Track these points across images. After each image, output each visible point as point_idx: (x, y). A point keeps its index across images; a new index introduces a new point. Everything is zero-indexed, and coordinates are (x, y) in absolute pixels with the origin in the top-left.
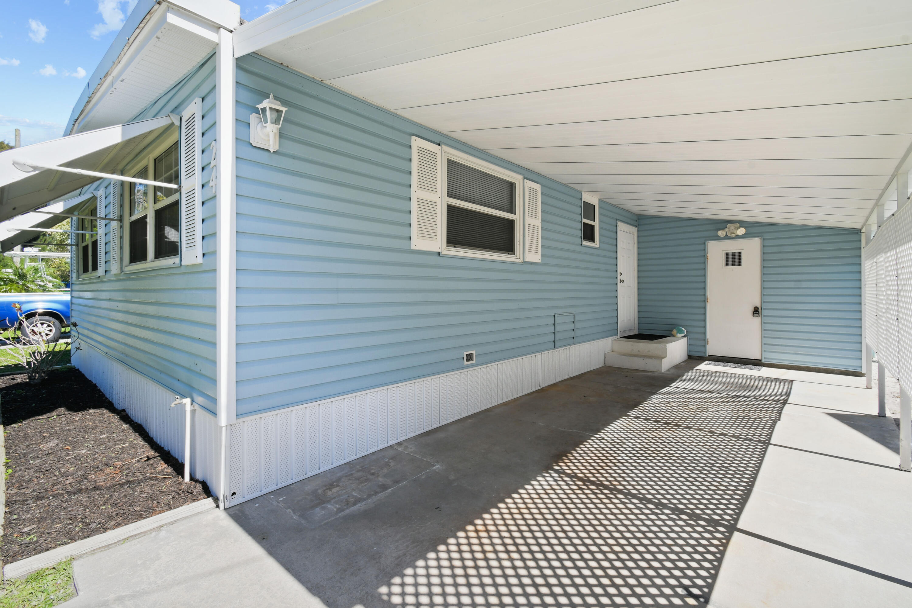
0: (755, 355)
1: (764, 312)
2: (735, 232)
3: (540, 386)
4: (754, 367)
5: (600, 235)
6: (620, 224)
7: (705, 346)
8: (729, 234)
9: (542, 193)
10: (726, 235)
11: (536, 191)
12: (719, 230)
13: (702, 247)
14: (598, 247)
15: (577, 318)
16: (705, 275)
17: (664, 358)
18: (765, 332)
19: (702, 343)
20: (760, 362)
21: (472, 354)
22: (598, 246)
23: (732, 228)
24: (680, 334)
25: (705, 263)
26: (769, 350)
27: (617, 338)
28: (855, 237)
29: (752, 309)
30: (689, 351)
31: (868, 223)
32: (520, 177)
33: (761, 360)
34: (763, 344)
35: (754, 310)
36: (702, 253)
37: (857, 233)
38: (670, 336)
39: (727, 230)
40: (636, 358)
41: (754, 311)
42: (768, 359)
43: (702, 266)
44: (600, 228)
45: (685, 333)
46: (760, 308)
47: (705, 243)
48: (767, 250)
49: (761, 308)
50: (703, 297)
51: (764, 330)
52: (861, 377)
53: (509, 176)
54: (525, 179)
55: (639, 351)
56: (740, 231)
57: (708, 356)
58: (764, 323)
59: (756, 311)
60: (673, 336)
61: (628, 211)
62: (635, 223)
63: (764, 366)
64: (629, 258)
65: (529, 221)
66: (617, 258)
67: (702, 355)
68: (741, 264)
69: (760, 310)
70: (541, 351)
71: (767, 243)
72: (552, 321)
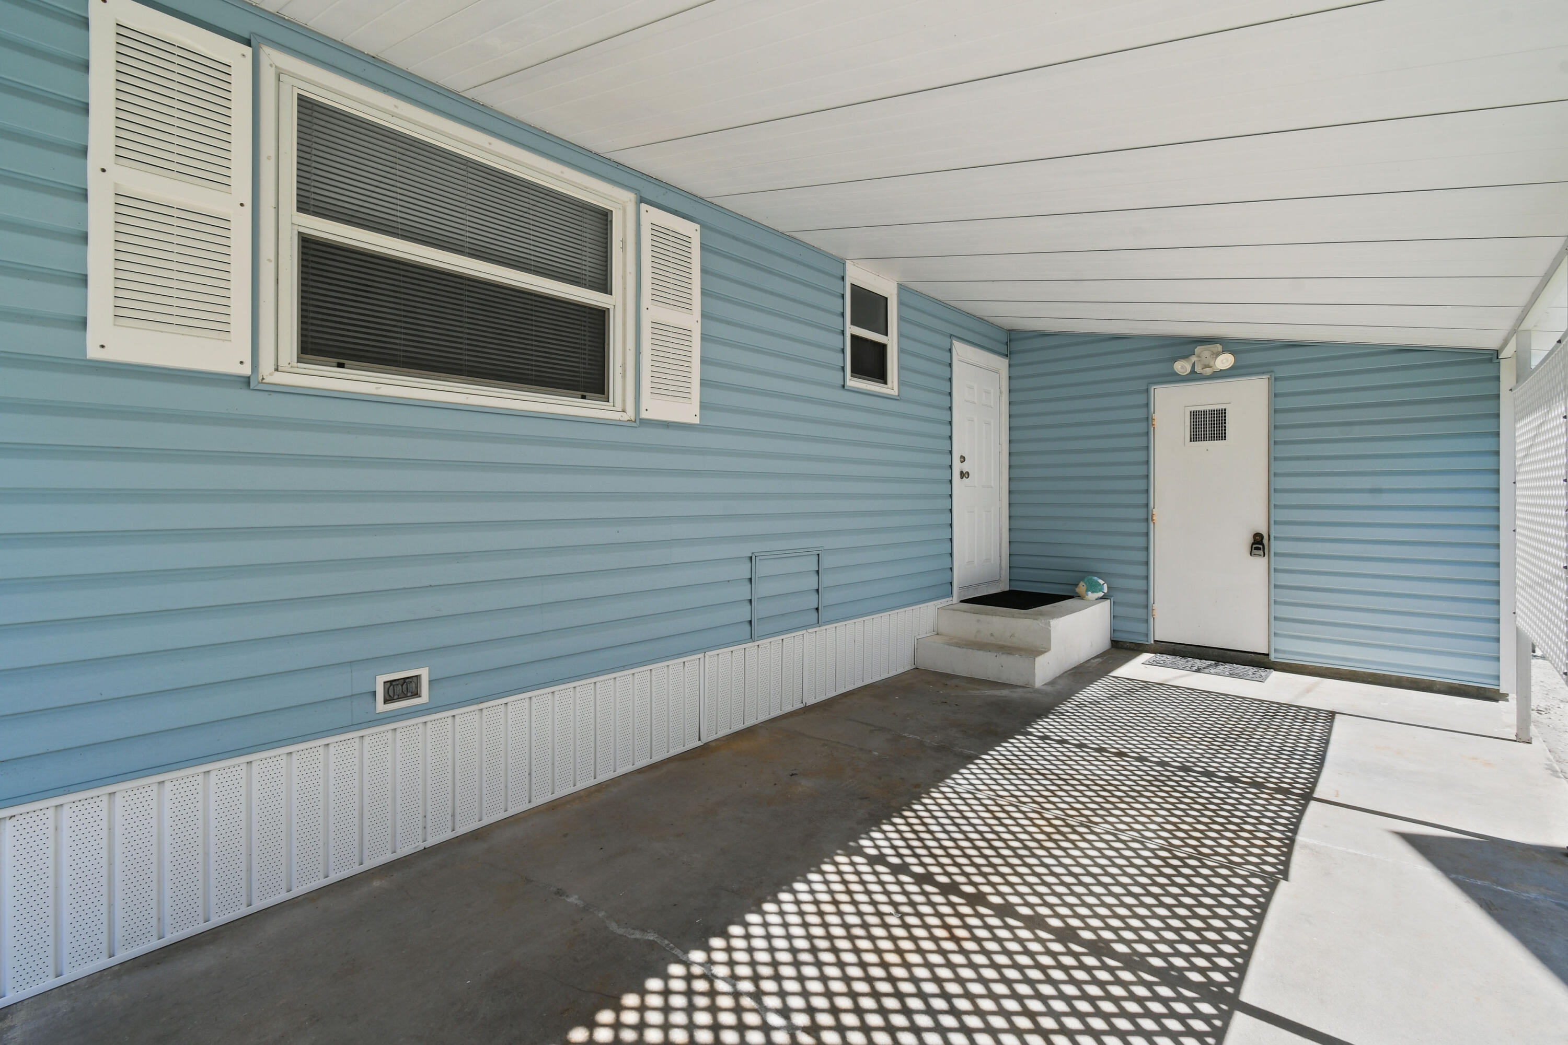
0: (1256, 643)
1: (1276, 546)
2: (1212, 364)
3: (700, 740)
4: (1251, 670)
5: (901, 368)
6: (961, 350)
7: (1147, 621)
8: (1198, 369)
9: (703, 247)
10: (1193, 371)
11: (687, 240)
12: (1175, 360)
13: (1141, 399)
14: (897, 394)
15: (827, 562)
16: (1147, 462)
17: (1045, 652)
18: (1278, 590)
19: (1140, 613)
20: (1266, 660)
21: (418, 677)
22: (895, 392)
23: (1206, 354)
24: (1093, 592)
25: (1147, 434)
26: (1286, 633)
27: (951, 603)
28: (1485, 370)
29: (1248, 539)
30: (1114, 631)
31: (1523, 327)
32: (628, 197)
33: (1268, 655)
34: (1274, 619)
35: (1253, 541)
36: (1141, 413)
37: (1490, 360)
38: (1072, 597)
39: (1194, 359)
40: (981, 653)
41: (1253, 544)
42: (1284, 652)
43: (1141, 441)
44: (901, 351)
45: (1106, 591)
46: (1266, 537)
47: (1147, 391)
48: (1283, 403)
49: (1269, 536)
50: (1144, 510)
51: (1276, 586)
52: (1496, 700)
53: (585, 189)
54: (641, 202)
55: (992, 635)
56: (1222, 360)
57: (1153, 642)
58: (1275, 570)
59: (1258, 544)
60: (1080, 597)
61: (981, 320)
62: (1003, 349)
63: (1275, 670)
64: (988, 424)
65: (653, 313)
66: (950, 423)
67: (1141, 640)
68: (1225, 437)
69: (1265, 541)
70: (704, 649)
71: (1283, 387)
72: (744, 570)
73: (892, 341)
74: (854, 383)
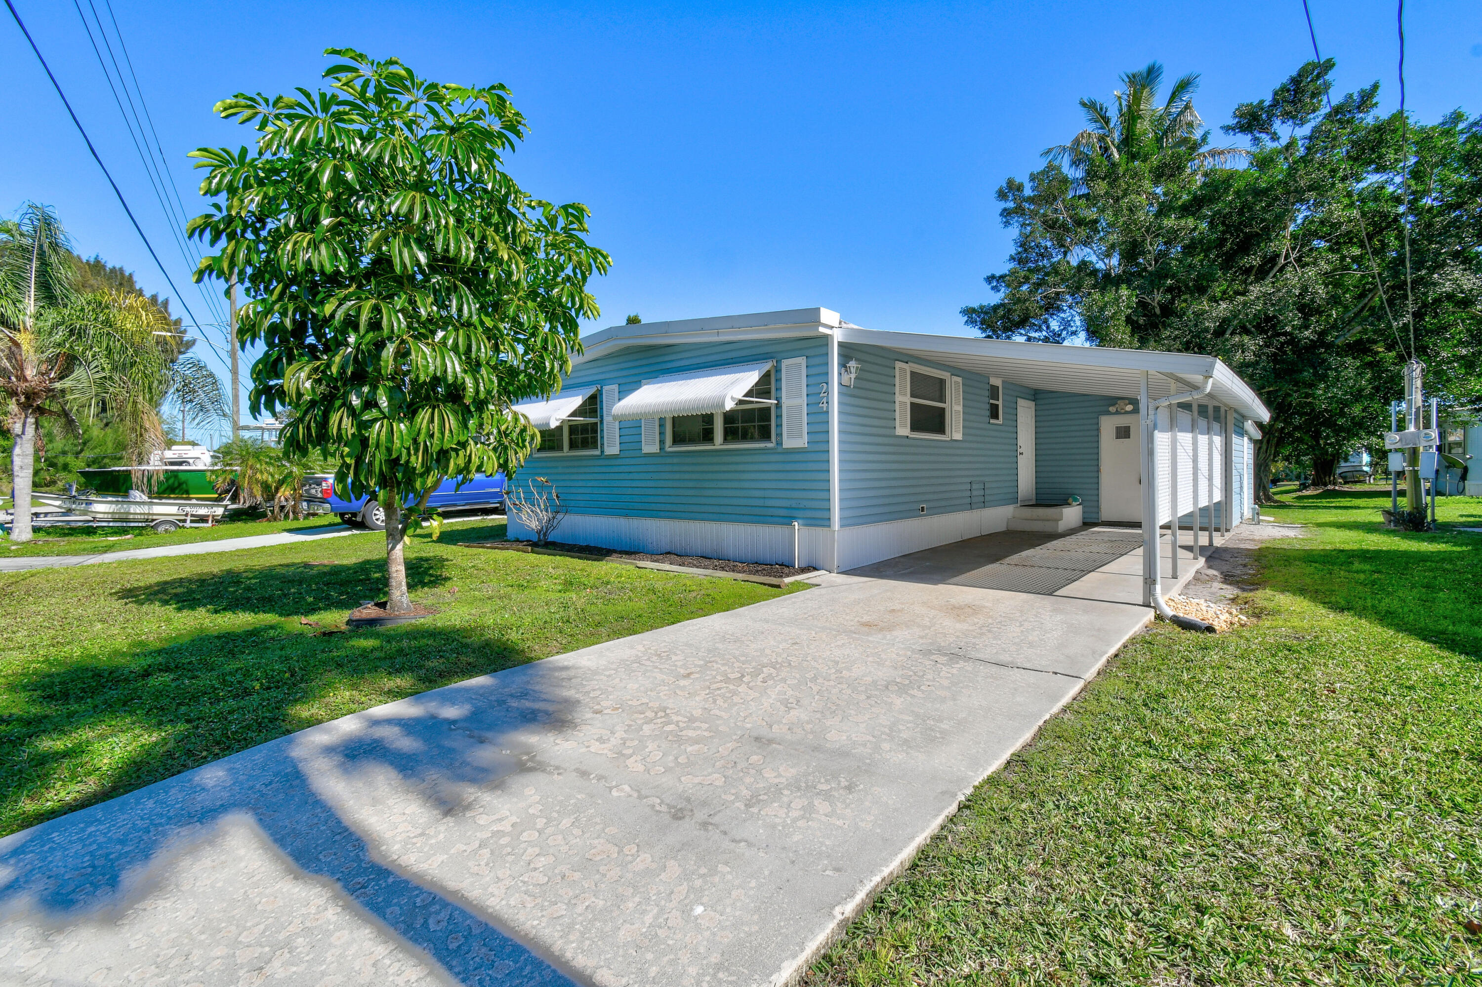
2: (1123, 407)
5: (1002, 412)
6: (1020, 401)
7: (1099, 512)
9: (963, 384)
10: (1117, 410)
11: (959, 382)
12: (1110, 405)
13: (1095, 421)
15: (986, 485)
16: (1098, 447)
17: (1060, 521)
19: (1096, 509)
21: (923, 507)
22: (1001, 422)
23: (1122, 404)
24: (1075, 501)
25: (1098, 435)
27: (1017, 506)
30: (1084, 516)
32: (950, 374)
36: (1095, 427)
38: (1066, 504)
39: (1117, 405)
40: (1035, 521)
43: (1095, 439)
44: (1003, 406)
45: (1080, 501)
47: (1098, 418)
50: (1097, 467)
53: (940, 375)
55: (1036, 515)
56: (1128, 407)
57: (1100, 520)
60: (1069, 503)
61: (1026, 387)
62: (1033, 398)
64: (1028, 431)
65: (955, 407)
66: (1017, 432)
67: (1095, 519)
68: (1129, 437)
72: (969, 487)
73: (1000, 403)
74: (992, 421)
